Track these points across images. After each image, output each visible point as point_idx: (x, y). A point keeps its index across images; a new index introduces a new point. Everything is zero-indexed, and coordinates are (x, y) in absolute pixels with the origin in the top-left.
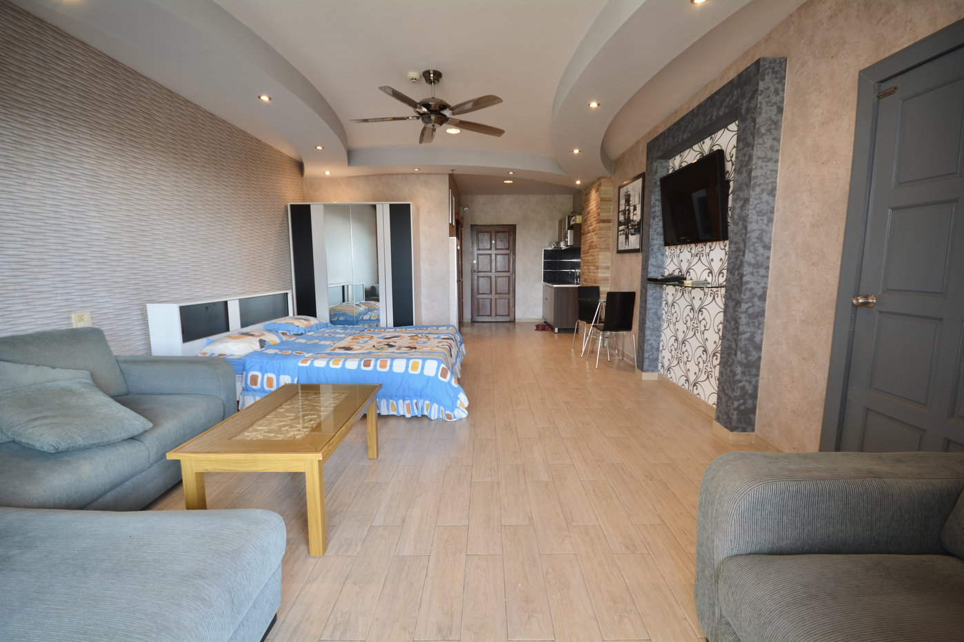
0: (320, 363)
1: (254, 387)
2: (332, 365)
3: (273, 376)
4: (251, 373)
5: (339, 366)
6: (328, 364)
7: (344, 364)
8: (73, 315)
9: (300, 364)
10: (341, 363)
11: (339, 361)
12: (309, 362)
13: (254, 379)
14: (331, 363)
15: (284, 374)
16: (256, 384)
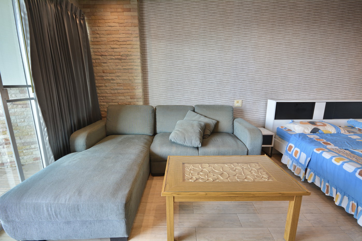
0: (327, 155)
1: (289, 152)
2: (333, 161)
3: (299, 150)
4: (290, 144)
5: (338, 164)
6: (331, 158)
7: (342, 164)
8: (235, 101)
9: (315, 150)
10: (341, 162)
11: (341, 160)
12: (321, 151)
13: (291, 147)
14: (334, 158)
15: (304, 152)
16: (290, 151)
